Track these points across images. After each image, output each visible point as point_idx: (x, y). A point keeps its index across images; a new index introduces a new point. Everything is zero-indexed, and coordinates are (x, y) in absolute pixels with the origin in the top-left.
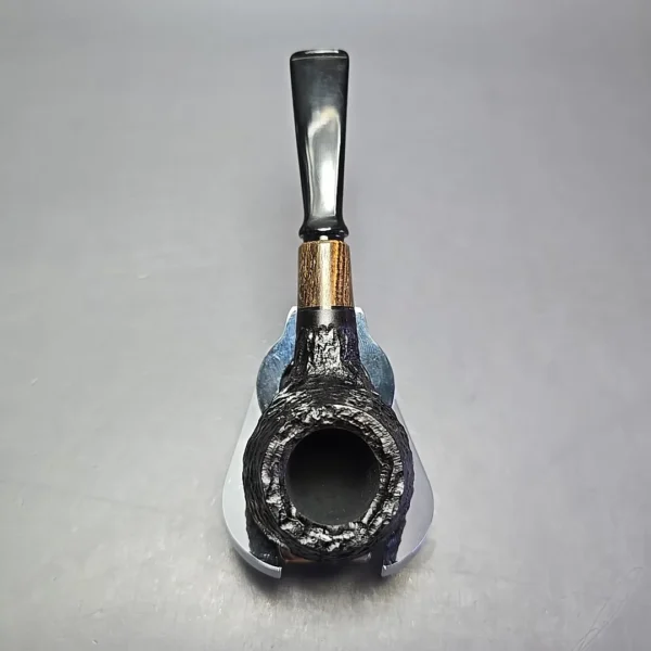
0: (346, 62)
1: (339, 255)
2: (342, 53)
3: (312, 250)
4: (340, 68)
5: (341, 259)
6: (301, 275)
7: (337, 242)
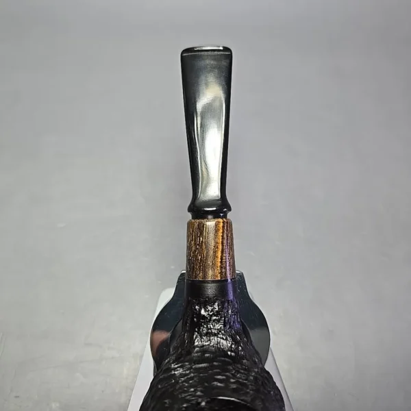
0: (230, 57)
1: (223, 233)
2: (226, 49)
3: (199, 228)
4: (225, 63)
5: (225, 236)
6: (189, 248)
7: (221, 220)
